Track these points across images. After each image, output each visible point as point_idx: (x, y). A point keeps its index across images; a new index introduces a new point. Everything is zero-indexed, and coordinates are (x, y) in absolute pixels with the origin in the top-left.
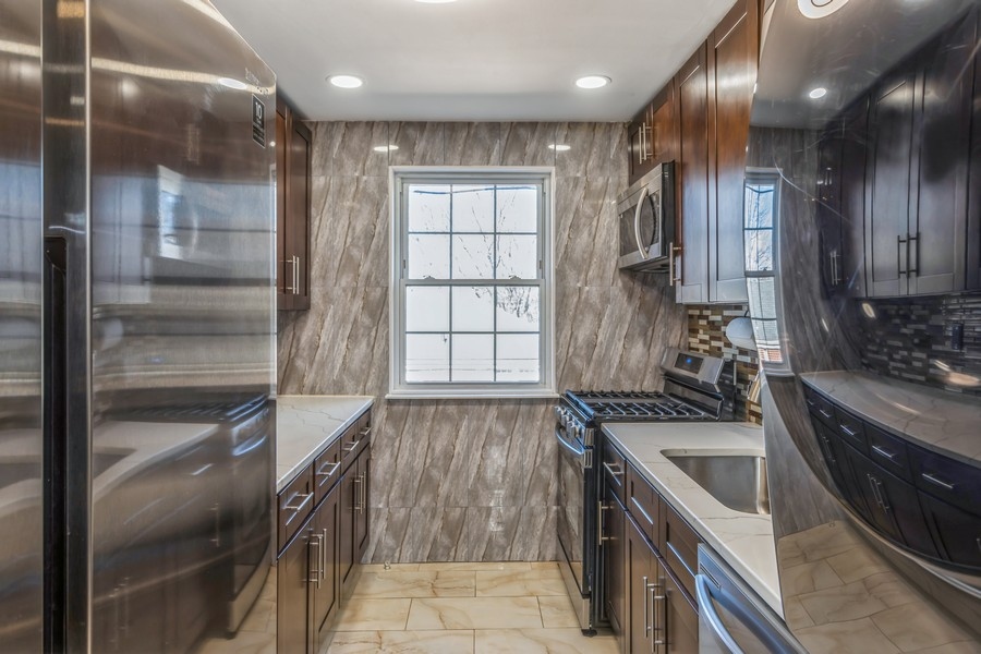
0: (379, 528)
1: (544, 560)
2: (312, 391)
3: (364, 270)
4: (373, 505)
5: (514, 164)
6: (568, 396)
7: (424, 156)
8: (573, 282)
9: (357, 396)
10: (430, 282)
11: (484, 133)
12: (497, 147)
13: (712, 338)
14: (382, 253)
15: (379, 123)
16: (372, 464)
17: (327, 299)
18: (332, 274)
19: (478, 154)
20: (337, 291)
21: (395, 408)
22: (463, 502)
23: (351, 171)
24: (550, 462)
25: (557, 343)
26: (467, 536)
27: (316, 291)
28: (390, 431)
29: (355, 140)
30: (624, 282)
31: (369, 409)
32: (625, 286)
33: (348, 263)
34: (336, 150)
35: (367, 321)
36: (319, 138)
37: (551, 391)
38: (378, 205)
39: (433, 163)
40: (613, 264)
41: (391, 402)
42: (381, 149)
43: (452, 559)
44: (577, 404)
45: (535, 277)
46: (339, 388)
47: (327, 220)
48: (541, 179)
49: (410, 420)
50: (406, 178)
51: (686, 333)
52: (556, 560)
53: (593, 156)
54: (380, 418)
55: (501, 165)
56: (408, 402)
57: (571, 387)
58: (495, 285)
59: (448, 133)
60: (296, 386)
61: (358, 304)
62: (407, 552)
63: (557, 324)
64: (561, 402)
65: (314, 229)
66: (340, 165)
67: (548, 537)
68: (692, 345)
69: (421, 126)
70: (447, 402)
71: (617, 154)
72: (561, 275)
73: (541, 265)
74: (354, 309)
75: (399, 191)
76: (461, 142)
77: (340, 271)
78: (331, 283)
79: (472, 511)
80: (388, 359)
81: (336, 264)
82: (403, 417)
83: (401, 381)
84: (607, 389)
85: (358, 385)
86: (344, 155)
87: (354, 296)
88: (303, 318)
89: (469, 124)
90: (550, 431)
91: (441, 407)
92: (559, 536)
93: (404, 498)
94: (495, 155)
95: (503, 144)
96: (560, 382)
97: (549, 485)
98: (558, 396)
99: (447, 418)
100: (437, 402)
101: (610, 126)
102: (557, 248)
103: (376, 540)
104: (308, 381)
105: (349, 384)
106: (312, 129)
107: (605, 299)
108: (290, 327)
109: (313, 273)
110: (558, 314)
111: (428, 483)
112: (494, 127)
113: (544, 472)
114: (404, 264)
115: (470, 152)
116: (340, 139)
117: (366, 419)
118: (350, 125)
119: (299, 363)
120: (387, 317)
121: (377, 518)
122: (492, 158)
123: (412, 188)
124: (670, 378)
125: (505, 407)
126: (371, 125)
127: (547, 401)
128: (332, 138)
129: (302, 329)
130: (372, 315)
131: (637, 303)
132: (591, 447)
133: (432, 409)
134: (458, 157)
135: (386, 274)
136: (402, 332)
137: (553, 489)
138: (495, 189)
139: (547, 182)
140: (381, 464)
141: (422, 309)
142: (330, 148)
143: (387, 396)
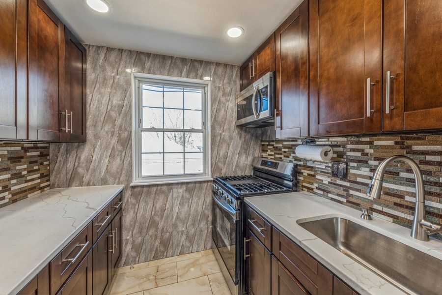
0: (127, 249)
1: (206, 250)
2: (88, 184)
3: (118, 122)
4: (124, 237)
5: (193, 78)
6: (217, 179)
7: (149, 70)
8: (218, 131)
9: (115, 185)
10: (153, 130)
11: (179, 63)
12: (185, 69)
13: (275, 154)
14: (128, 114)
15: (125, 50)
16: (123, 218)
17: (97, 137)
18: (100, 124)
19: (176, 72)
20: (103, 133)
21: (136, 190)
22: (170, 230)
23: (110, 73)
24: (209, 207)
25: (212, 157)
26: (172, 245)
27: (90, 133)
28: (133, 201)
29: (113, 57)
30: (238, 131)
31: (122, 191)
32: (238, 133)
33: (109, 119)
34: (101, 61)
35: (120, 148)
36: (91, 53)
37: (209, 177)
38: (126, 91)
39: (154, 73)
40: (234, 123)
41: (133, 187)
43: (165, 256)
44: (224, 184)
45: (201, 129)
46: (104, 182)
47: (96, 96)
48: (204, 87)
49: (143, 195)
50: (140, 80)
51: (261, 151)
52: (212, 248)
53: (226, 78)
54: (127, 195)
55: (187, 77)
56: (143, 186)
57: (217, 175)
58: (184, 132)
59: (161, 60)
60: (78, 183)
61: (115, 139)
62: (143, 257)
63: (211, 148)
64: (214, 181)
65: (89, 101)
66: (104, 69)
67: (208, 239)
68: (263, 156)
69: (148, 55)
70: (162, 185)
71: (235, 78)
72: (213, 127)
73: (204, 123)
74: (113, 142)
75: (137, 86)
76: (168, 65)
77: (105, 122)
78: (99, 129)
79: (175, 233)
80: (132, 166)
81: (102, 119)
82: (140, 194)
83: (139, 175)
84: (232, 175)
85: (115, 179)
86: (106, 64)
87: (112, 135)
88: (82, 147)
89: (172, 57)
90: (209, 194)
91: (159, 188)
92: (213, 238)
93: (140, 232)
94: (184, 73)
95: (188, 68)
96: (213, 173)
97: (208, 217)
98: (212, 179)
99: (162, 192)
100: (157, 185)
101: (233, 66)
102: (211, 116)
103: (126, 255)
104: (86, 178)
105: (110, 180)
106: (87, 48)
107: (231, 138)
108: (74, 152)
109: (88, 124)
110: (212, 144)
111: (153, 223)
112: (184, 60)
113: (206, 212)
114: (140, 121)
115: (172, 70)
116: (103, 56)
117: (120, 197)
118: (109, 49)
119: (80, 170)
120: (131, 146)
121: (127, 244)
122: (183, 74)
123: (144, 87)
124: (256, 169)
125: (190, 185)
126: (121, 51)
127: (208, 181)
128: (98, 54)
129: (82, 152)
130: (123, 145)
131: (243, 139)
132: (239, 210)
133: (155, 189)
134: (166, 72)
135: (130, 125)
136: (139, 153)
137: (210, 218)
138: (184, 92)
139: (206, 88)
140: (128, 218)
141: (150, 142)
142: (98, 59)
143: (131, 185)
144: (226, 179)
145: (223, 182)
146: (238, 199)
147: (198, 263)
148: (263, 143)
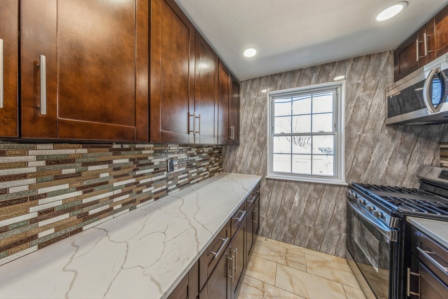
0: (263, 224)
1: (338, 256)
2: (240, 173)
3: (258, 131)
4: (261, 215)
5: (323, 82)
6: (354, 185)
7: (281, 86)
8: (356, 132)
9: (255, 176)
10: (283, 135)
11: (308, 72)
12: (314, 76)
14: (265, 124)
15: (264, 77)
16: (261, 201)
17: (245, 142)
18: (247, 133)
19: (305, 81)
20: (249, 139)
21: (269, 181)
22: (298, 222)
23: (253, 96)
24: (342, 213)
25: (346, 160)
26: (300, 236)
27: (241, 139)
28: (268, 190)
29: (255, 84)
30: (389, 131)
31: (260, 182)
32: (390, 133)
33: (253, 129)
34: (248, 90)
35: (259, 149)
36: (242, 86)
37: (342, 181)
38: (263, 107)
39: (285, 88)
40: (382, 122)
41: (268, 179)
42: (264, 91)
43: (293, 243)
44: (367, 193)
45: (331, 131)
46: (249, 172)
47: (245, 114)
48: (336, 88)
49: (275, 187)
50: (273, 97)
51: (438, 157)
52: (345, 257)
53: (369, 71)
54: (264, 184)
55: (317, 83)
56: (275, 180)
57: (354, 180)
58: (312, 135)
59: (291, 75)
60: (235, 171)
61: (256, 143)
62: (274, 235)
63: (346, 151)
64: (349, 187)
65: (241, 118)
66: (250, 95)
67: (341, 246)
68: (444, 165)
69: (280, 74)
70: (290, 181)
71: (385, 67)
72: (348, 129)
73: (335, 125)
74: (254, 145)
75: (271, 101)
76: (297, 77)
77: (249, 132)
78: (246, 136)
79: (302, 226)
80: (267, 163)
81: (248, 129)
82: (273, 185)
83: (272, 171)
84: (378, 184)
85: (256, 171)
86: (251, 91)
87: (254, 140)
88: (237, 148)
89: (301, 70)
90: (341, 199)
91: (288, 183)
92: (347, 248)
93: (273, 215)
94: (313, 80)
95: (317, 75)
96: (348, 178)
97: (341, 223)
98: (347, 184)
99: (292, 188)
100: (286, 181)
101: (380, 54)
102: (346, 117)
103: (262, 228)
104: (239, 168)
105: (253, 171)
106: (240, 84)
107: (376, 140)
108: (233, 151)
109: (240, 133)
110: (346, 147)
111: (282, 212)
112: (313, 68)
113: (338, 217)
114: (273, 128)
115: (301, 81)
116: (250, 85)
117: (258, 186)
118: (253, 80)
119: (236, 163)
120: (266, 148)
121: (263, 220)
122: (312, 81)
123: (276, 101)
124: (424, 182)
125: (318, 186)
126: (260, 78)
127: (340, 186)
128: (247, 85)
129: (237, 151)
130: (261, 147)
131: (398, 141)
132: (397, 229)
133: (284, 183)
134: (296, 84)
135: (266, 132)
136: (272, 153)
137: (344, 225)
138: (312, 97)
139: (339, 89)
140: (264, 201)
141: (280, 145)
142: (246, 89)
143: (266, 177)
144: (369, 187)
145: (365, 190)
146: (394, 215)
147: (328, 265)
148: (442, 146)
